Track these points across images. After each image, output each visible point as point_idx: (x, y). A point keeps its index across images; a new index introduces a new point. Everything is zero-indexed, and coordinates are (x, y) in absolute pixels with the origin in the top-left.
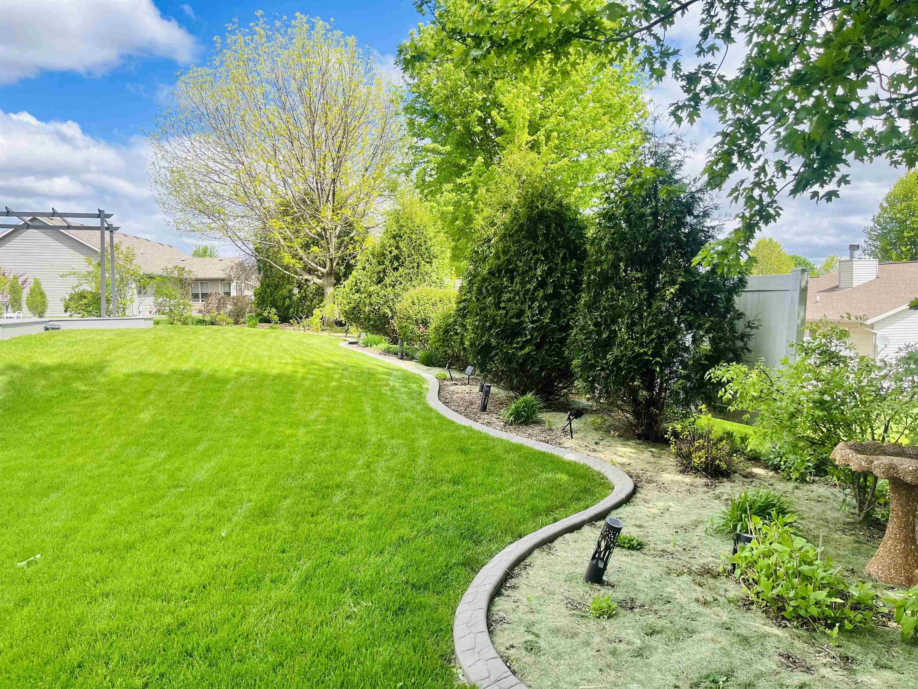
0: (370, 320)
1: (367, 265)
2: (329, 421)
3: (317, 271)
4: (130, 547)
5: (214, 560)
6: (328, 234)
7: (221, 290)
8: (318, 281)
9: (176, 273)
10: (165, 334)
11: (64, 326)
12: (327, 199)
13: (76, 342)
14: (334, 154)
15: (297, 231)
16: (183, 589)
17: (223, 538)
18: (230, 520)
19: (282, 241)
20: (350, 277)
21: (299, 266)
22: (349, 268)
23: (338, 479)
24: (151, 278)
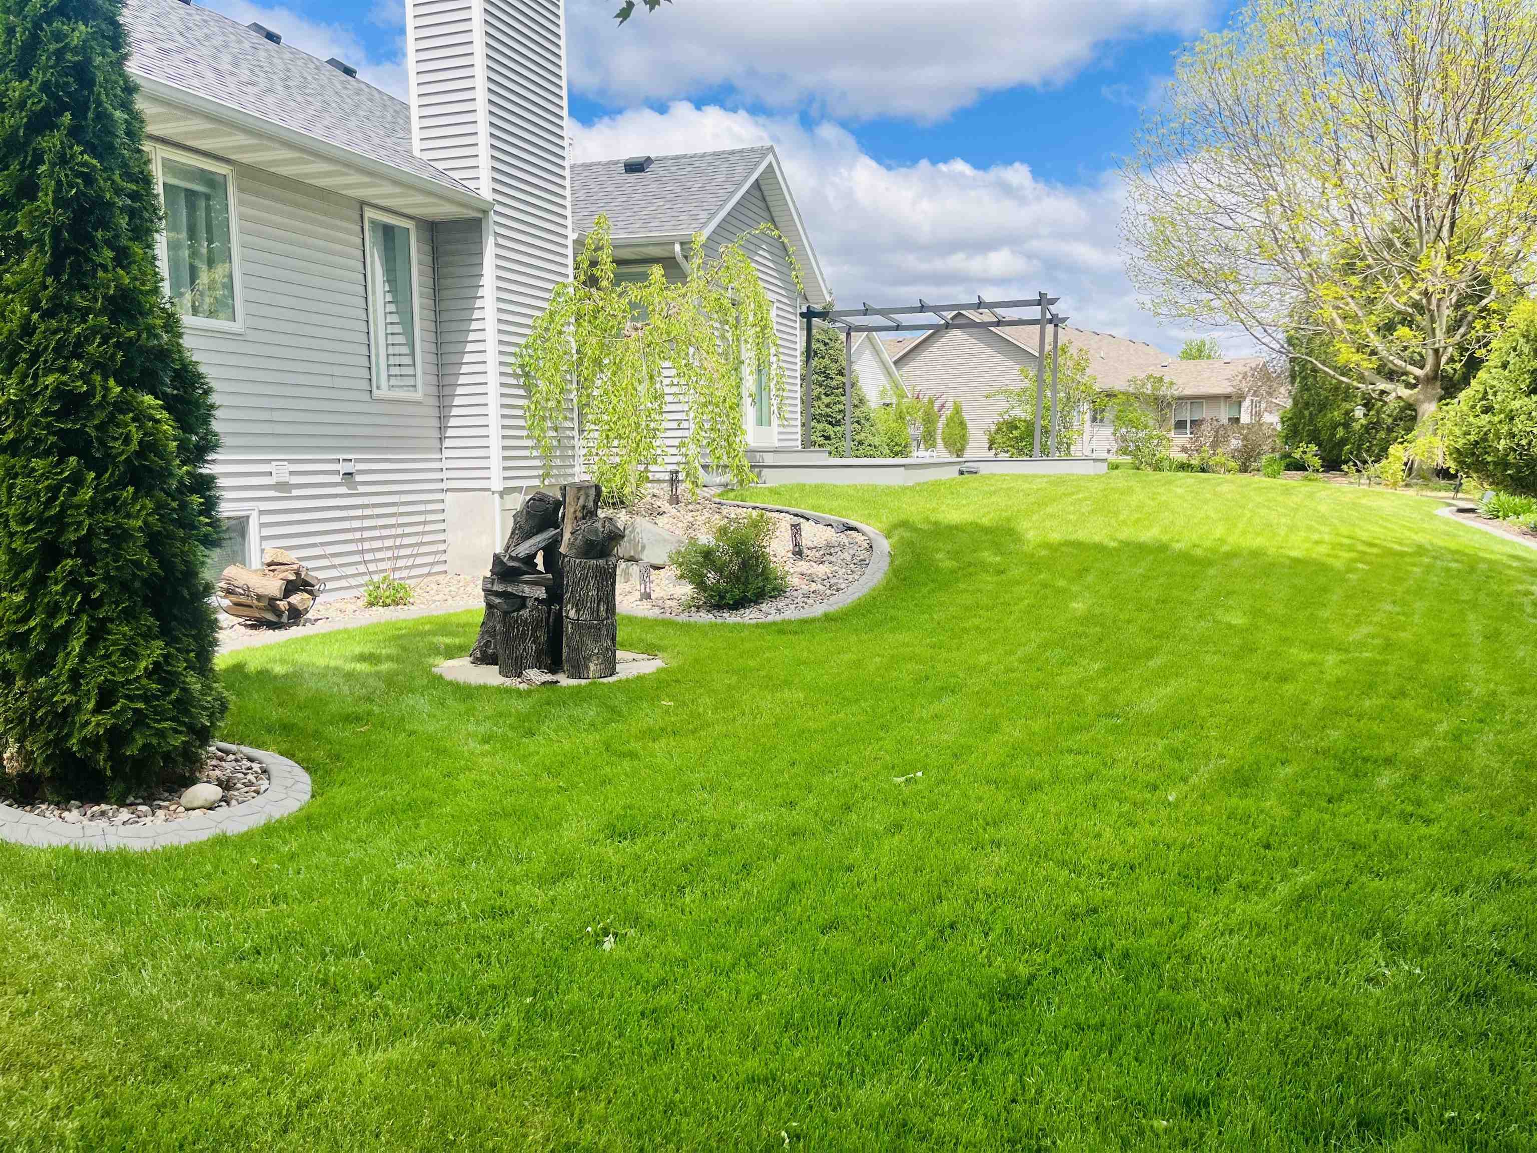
0: (1506, 465)
1: (1512, 359)
2: (1388, 646)
3: (1406, 373)
4: (1036, 787)
5: (1152, 832)
6: (1434, 302)
7: (1224, 414)
8: (1405, 393)
9: (1149, 386)
10: (1122, 484)
11: (984, 468)
12: (1438, 236)
13: (995, 492)
14: (1458, 148)
15: (1371, 301)
16: (1102, 862)
17: (1169, 804)
18: (1184, 780)
19: (1339, 323)
20: (1473, 382)
21: (1368, 365)
22: (1473, 365)
23: (1388, 749)
24: (1110, 395)
